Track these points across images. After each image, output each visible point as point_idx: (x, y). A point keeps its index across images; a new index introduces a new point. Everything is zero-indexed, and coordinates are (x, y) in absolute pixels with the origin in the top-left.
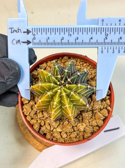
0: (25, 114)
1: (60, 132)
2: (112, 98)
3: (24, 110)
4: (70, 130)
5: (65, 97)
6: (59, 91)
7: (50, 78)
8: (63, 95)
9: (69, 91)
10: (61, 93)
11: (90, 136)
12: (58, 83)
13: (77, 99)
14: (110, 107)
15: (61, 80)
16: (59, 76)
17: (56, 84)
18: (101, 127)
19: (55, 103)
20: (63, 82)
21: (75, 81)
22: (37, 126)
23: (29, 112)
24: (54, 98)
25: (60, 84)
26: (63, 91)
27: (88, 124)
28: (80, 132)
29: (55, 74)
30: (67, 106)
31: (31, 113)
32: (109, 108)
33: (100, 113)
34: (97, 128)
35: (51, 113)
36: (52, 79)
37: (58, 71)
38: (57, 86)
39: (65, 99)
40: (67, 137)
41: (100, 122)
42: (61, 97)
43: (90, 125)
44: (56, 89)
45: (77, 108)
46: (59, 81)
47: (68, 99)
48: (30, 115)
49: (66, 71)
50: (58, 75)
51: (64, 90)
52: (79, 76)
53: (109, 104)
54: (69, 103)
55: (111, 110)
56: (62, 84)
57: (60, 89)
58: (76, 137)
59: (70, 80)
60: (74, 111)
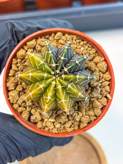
0: (11, 102)
1: (54, 123)
2: (113, 85)
3: (10, 98)
4: (65, 120)
5: (60, 90)
6: (54, 83)
7: (42, 66)
8: (59, 88)
9: (65, 83)
10: (56, 86)
11: (86, 127)
12: (53, 73)
13: (75, 92)
14: (110, 94)
15: (56, 69)
16: (54, 65)
17: (50, 73)
18: (99, 116)
19: (49, 98)
20: (58, 71)
21: (72, 70)
22: (26, 115)
23: (16, 99)
24: (47, 90)
25: (54, 74)
26: (58, 83)
27: (85, 113)
28: (75, 121)
29: (49, 61)
30: (63, 101)
31: (18, 101)
32: (109, 96)
33: (99, 101)
34: (95, 118)
35: (44, 108)
36: (45, 67)
37: (52, 58)
38: (51, 76)
39: (61, 94)
40: (61, 127)
41: (98, 112)
42: (56, 90)
43: (87, 114)
44: (49, 80)
45: (73, 100)
46: (53, 70)
47: (64, 92)
48: (17, 103)
49: (62, 58)
50: (53, 63)
51: (59, 81)
52: (77, 64)
53: (109, 91)
54: (65, 97)
55: (111, 99)
56: (57, 74)
57: (55, 80)
58: (70, 127)
59: (67, 70)
60: (70, 104)
